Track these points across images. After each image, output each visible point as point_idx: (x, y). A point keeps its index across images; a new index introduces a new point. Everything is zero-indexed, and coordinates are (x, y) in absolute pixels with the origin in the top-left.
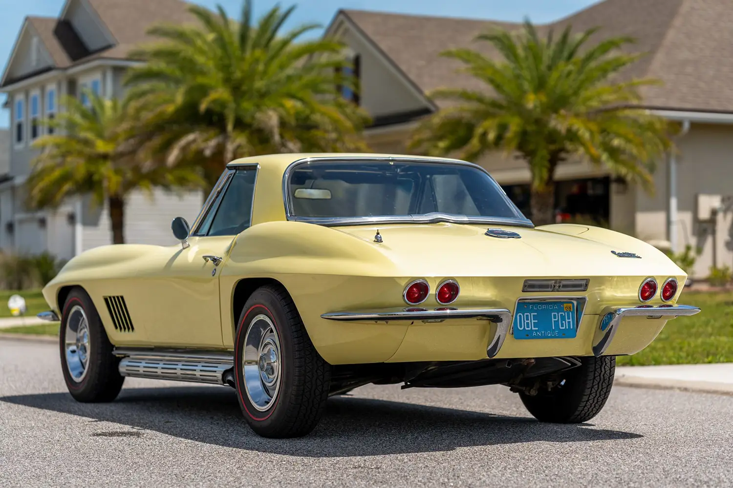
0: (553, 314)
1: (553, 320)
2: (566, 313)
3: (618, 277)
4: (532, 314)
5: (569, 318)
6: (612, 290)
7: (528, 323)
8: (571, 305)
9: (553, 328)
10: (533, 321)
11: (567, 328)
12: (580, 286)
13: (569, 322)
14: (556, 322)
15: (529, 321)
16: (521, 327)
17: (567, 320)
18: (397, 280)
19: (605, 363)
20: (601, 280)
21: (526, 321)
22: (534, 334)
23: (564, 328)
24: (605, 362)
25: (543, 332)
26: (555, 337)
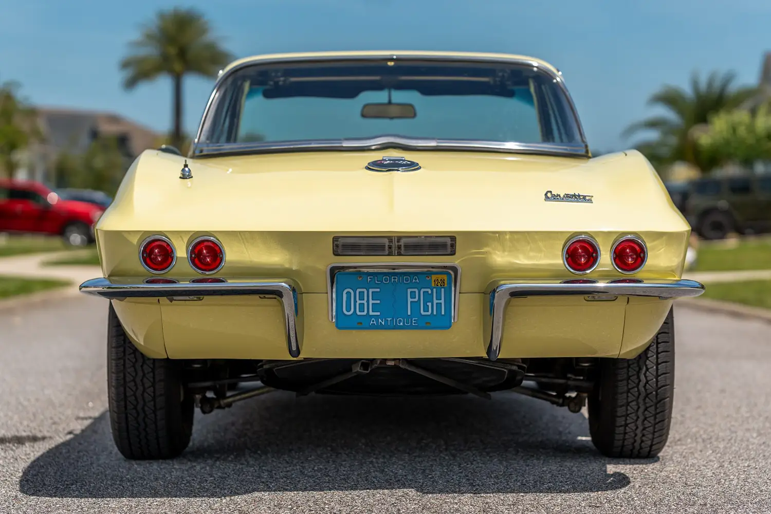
0: (409, 291)
1: (410, 300)
2: (435, 290)
3: (511, 233)
4: (371, 291)
5: (439, 298)
6: (506, 253)
7: (362, 305)
8: (445, 277)
9: (409, 313)
10: (371, 302)
11: (435, 313)
12: (443, 246)
13: (439, 305)
14: (415, 305)
15: (365, 302)
16: (348, 310)
17: (435, 301)
18: (126, 235)
19: (644, 369)
20: (479, 238)
21: (359, 302)
22: (373, 322)
23: (429, 313)
24: (646, 366)
25: (389, 319)
26: (411, 327)
